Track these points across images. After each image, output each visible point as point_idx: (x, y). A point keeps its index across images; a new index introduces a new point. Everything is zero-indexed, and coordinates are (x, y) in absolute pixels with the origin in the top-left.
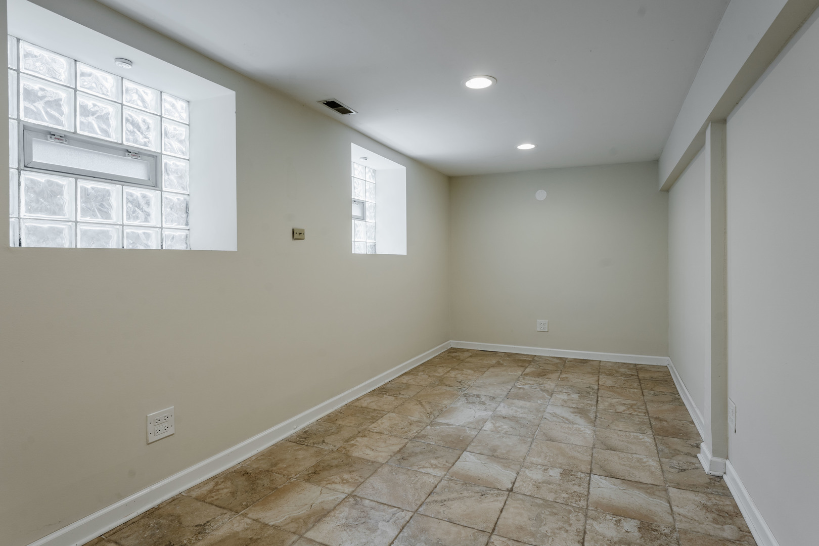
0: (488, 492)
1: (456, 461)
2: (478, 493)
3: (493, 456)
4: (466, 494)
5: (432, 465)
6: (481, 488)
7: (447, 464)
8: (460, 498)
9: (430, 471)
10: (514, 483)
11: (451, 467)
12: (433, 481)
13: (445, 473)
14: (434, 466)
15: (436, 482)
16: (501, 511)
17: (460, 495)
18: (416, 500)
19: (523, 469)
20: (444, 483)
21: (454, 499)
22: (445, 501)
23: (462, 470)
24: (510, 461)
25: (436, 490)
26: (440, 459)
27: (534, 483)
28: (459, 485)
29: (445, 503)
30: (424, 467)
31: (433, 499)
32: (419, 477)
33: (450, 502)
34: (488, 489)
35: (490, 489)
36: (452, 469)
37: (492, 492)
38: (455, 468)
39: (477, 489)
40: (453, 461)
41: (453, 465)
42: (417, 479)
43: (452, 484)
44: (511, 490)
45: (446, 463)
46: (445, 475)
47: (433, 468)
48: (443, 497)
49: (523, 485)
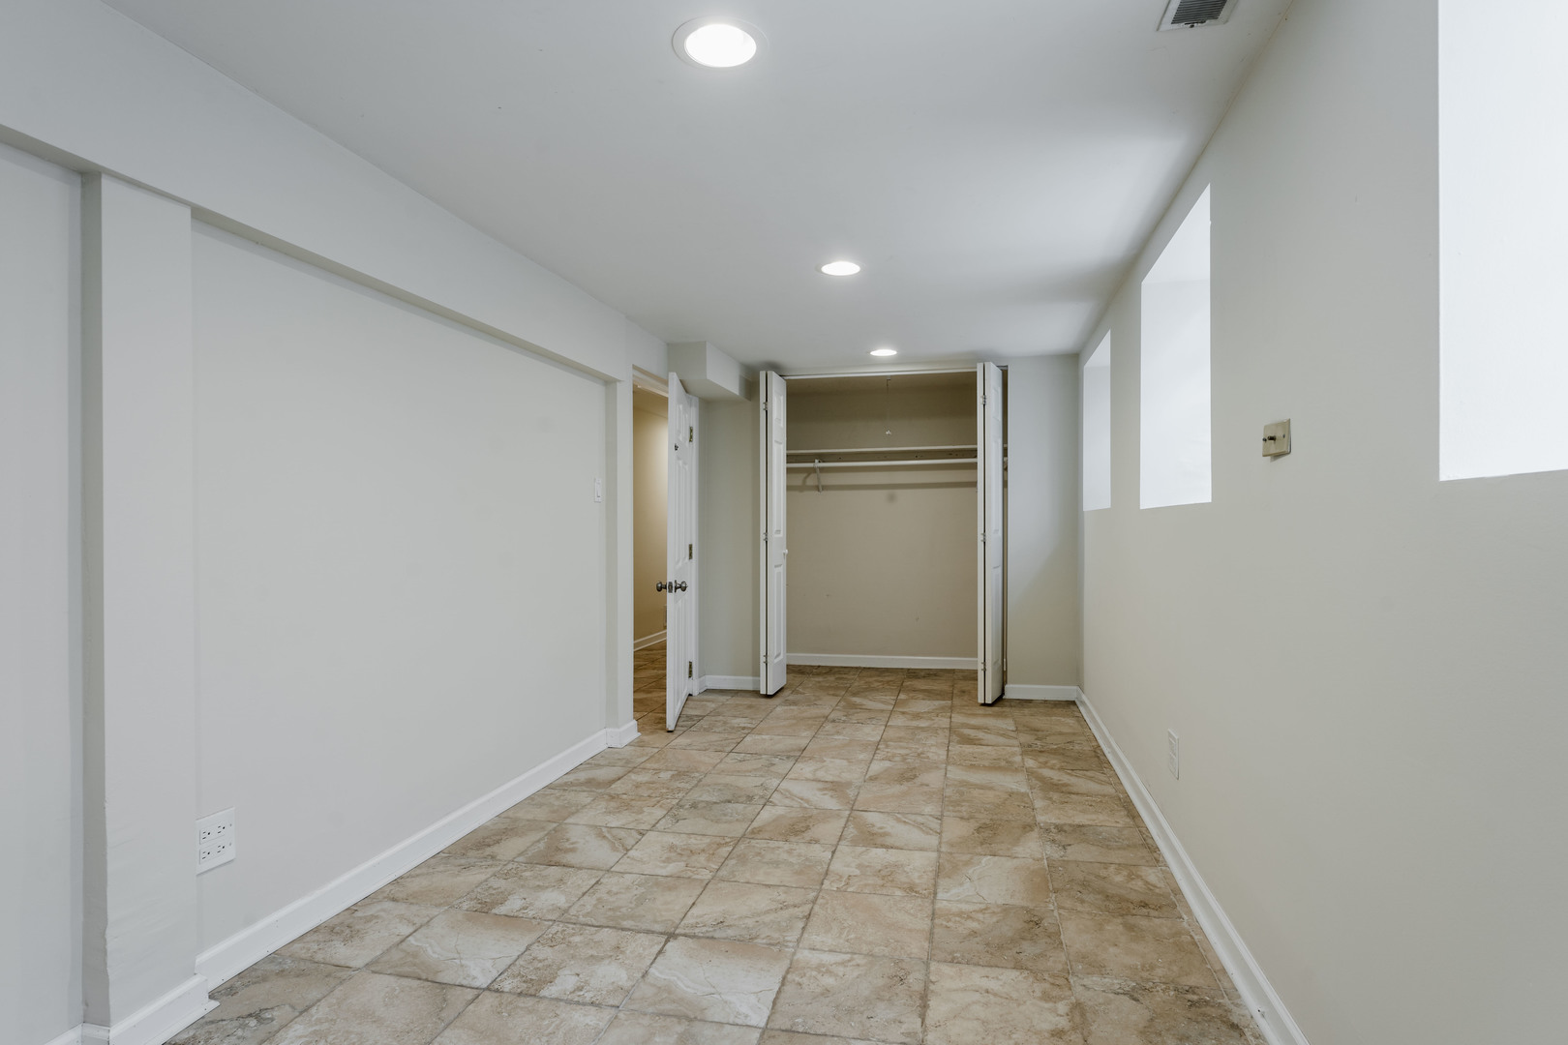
0: (711, 929)
1: (779, 992)
2: (729, 926)
3: (690, 1020)
4: (750, 922)
5: (829, 972)
6: (724, 935)
7: (797, 979)
8: (759, 915)
9: (828, 958)
10: (660, 952)
11: (787, 972)
12: (814, 937)
13: (795, 958)
14: (824, 970)
15: (806, 935)
16: (694, 904)
17: (758, 919)
18: (827, 903)
19: (627, 984)
20: (792, 936)
21: (768, 912)
22: (781, 908)
23: (762, 969)
24: (651, 1010)
25: (801, 925)
26: (819, 990)
27: (621, 956)
28: (762, 936)
29: (780, 906)
30: (843, 964)
31: (800, 909)
32: (842, 941)
33: (773, 907)
34: (710, 935)
35: (707, 935)
36: (785, 968)
37: (704, 929)
38: (778, 971)
39: (730, 932)
40: (787, 988)
41: (784, 978)
42: (843, 936)
43: (776, 935)
44: (671, 936)
45: (800, 980)
46: (794, 954)
47: (823, 966)
48: (786, 913)
49: (644, 949)
